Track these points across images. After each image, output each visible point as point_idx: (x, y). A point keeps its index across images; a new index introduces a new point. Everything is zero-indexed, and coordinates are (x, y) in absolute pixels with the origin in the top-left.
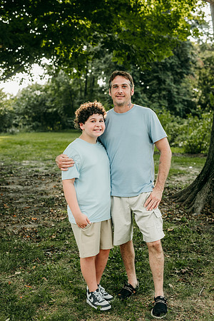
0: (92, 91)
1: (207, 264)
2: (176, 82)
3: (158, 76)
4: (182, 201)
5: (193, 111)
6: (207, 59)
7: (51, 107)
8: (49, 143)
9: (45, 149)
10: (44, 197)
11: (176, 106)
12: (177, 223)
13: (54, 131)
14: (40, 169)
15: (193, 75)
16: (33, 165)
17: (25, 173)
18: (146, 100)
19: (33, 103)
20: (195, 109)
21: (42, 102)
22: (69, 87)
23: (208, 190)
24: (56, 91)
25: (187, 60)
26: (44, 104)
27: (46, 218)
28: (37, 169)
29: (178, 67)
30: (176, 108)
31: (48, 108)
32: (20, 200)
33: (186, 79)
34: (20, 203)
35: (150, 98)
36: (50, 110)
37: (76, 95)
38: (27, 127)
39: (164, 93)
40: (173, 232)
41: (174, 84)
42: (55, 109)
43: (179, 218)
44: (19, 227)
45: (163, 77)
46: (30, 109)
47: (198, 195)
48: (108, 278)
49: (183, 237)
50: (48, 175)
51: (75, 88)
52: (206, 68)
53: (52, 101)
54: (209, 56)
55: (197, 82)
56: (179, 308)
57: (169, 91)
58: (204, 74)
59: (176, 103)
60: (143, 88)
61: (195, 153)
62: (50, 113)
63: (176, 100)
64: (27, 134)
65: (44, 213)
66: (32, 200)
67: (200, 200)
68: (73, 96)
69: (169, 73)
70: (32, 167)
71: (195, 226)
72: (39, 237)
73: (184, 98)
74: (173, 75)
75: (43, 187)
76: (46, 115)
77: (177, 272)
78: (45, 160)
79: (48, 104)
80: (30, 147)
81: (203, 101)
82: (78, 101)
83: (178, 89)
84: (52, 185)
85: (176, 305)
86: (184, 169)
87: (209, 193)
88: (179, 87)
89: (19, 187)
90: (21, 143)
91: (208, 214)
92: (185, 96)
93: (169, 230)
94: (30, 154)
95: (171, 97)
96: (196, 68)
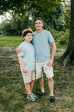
0: (27, 22)
1: (68, 84)
2: (57, 18)
3: (50, 16)
4: (59, 61)
5: (62, 29)
6: (68, 10)
7: (13, 27)
8: (12, 40)
9: (11, 42)
10: (11, 60)
11: (57, 27)
12: (57, 69)
13: (14, 36)
14: (10, 50)
15: (62, 16)
16: (7, 48)
17: (4, 51)
18: (46, 25)
19: (6, 26)
20: (63, 28)
21: (9, 26)
22: (19, 20)
23: (68, 58)
24: (14, 21)
25: (60, 10)
26: (10, 26)
27: (12, 68)
28: (8, 50)
29: (57, 13)
30: (56, 28)
31: (12, 27)
32: (3, 61)
33: (60, 17)
34: (3, 62)
35: (47, 24)
36: (13, 28)
37: (21, 23)
38: (4, 34)
39: (52, 22)
40: (56, 73)
41: (56, 19)
42: (14, 28)
43: (58, 68)
44: (3, 71)
45: (52, 17)
46: (5, 28)
47: (64, 59)
48: (34, 89)
49: (59, 74)
50: (12, 52)
51: (21, 20)
52: (67, 13)
53: (13, 25)
54: (68, 9)
55: (64, 18)
56: (59, 100)
57: (54, 22)
58: (66, 16)
59: (57, 26)
60: (45, 21)
61: (63, 44)
62: (12, 29)
63: (57, 25)
64: (5, 37)
65: (11, 66)
66: (7, 61)
67: (65, 61)
68: (20, 23)
69: (54, 15)
70: (7, 49)
71: (64, 71)
72: (10, 75)
73: (59, 24)
74: (55, 16)
75: (11, 57)
76: (11, 30)
77: (58, 87)
78: (11, 47)
79: (12, 26)
80: (6, 42)
81: (66, 25)
82: (22, 25)
83: (57, 21)
84: (14, 56)
85: (58, 99)
86: (60, 50)
87: (68, 59)
88: (57, 20)
89: (2, 56)
90: (2, 40)
91: (68, 66)
92: (60, 23)
93: (55, 72)
94: (6, 44)
95: (55, 24)
96: (63, 13)
